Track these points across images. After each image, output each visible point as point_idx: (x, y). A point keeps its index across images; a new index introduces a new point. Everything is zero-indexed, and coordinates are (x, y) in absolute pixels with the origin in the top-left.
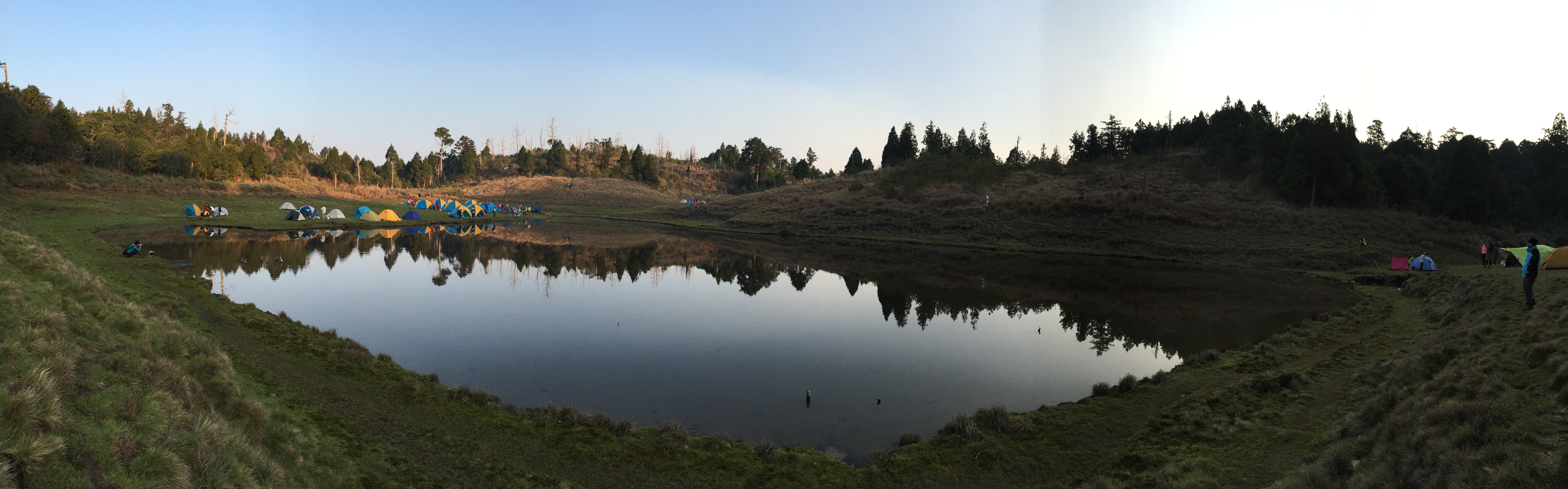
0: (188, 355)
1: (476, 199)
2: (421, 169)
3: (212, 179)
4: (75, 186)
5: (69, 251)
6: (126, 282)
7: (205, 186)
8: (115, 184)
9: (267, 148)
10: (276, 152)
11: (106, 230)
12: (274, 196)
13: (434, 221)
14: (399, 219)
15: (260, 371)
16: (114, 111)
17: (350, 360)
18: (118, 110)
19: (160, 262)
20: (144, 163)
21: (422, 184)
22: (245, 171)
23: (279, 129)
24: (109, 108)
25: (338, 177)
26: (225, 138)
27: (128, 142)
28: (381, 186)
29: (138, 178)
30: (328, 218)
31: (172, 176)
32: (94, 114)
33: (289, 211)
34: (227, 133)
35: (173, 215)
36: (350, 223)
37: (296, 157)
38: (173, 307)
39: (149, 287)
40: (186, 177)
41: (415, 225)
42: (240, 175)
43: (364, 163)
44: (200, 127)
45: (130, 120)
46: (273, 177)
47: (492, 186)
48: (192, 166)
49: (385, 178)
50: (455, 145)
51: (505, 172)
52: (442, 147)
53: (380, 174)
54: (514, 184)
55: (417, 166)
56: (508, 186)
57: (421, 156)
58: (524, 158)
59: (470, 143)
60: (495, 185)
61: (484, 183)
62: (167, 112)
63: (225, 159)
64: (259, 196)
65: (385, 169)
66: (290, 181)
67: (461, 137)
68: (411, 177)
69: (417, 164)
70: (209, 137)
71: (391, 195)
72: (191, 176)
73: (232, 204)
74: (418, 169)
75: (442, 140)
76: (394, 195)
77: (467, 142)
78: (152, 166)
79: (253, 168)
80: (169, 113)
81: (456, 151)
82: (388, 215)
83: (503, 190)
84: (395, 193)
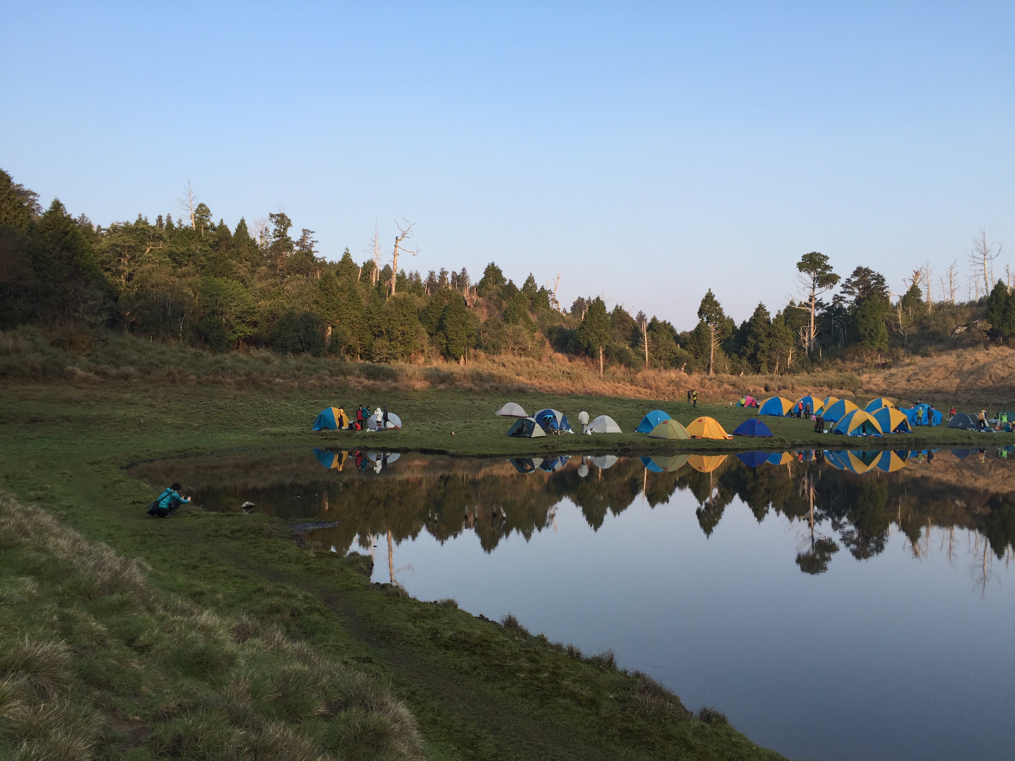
0: (326, 712)
1: (891, 395)
2: (769, 335)
3: (371, 358)
4: (83, 373)
5: (70, 507)
6: (195, 567)
7: (357, 372)
8: (172, 367)
9: (471, 299)
10: (488, 307)
11: (152, 461)
12: (486, 391)
13: (799, 441)
14: (728, 436)
15: (471, 736)
16: (170, 224)
17: (644, 716)
18: (180, 222)
19: (266, 524)
20: (231, 327)
21: (771, 365)
22: (432, 343)
23: (493, 264)
24: (160, 218)
25: (607, 355)
26: (394, 281)
27: (199, 285)
28: (689, 371)
29: (218, 357)
30: (589, 433)
31: (289, 353)
32: (128, 230)
33: (516, 420)
34: (398, 272)
35: (290, 429)
36: (631, 443)
37: (525, 317)
38: (293, 615)
39: (243, 577)
40: (316, 355)
41: (759, 449)
42: (423, 351)
43: (654, 326)
44: (346, 259)
45: (204, 243)
46: (484, 354)
47: (927, 368)
48: (330, 333)
49: (697, 355)
50: (843, 285)
51: (957, 339)
52: (814, 290)
53: (687, 348)
54: (981, 363)
55: (761, 330)
56: (965, 368)
57: (767, 311)
58: (1004, 306)
59: (874, 281)
60: (935, 365)
61: (909, 361)
62: (278, 228)
63: (395, 321)
64: (459, 391)
65: (698, 338)
66: (515, 362)
67: (856, 269)
68: (748, 352)
69: (761, 326)
70: (364, 279)
71: (709, 388)
72: (327, 352)
73: (409, 406)
74: (763, 337)
75: (814, 278)
76: (716, 388)
77: (869, 278)
78: (249, 333)
79: (447, 338)
80: (282, 230)
81: (844, 298)
82: (706, 426)
83: (953, 376)
84: (717, 383)
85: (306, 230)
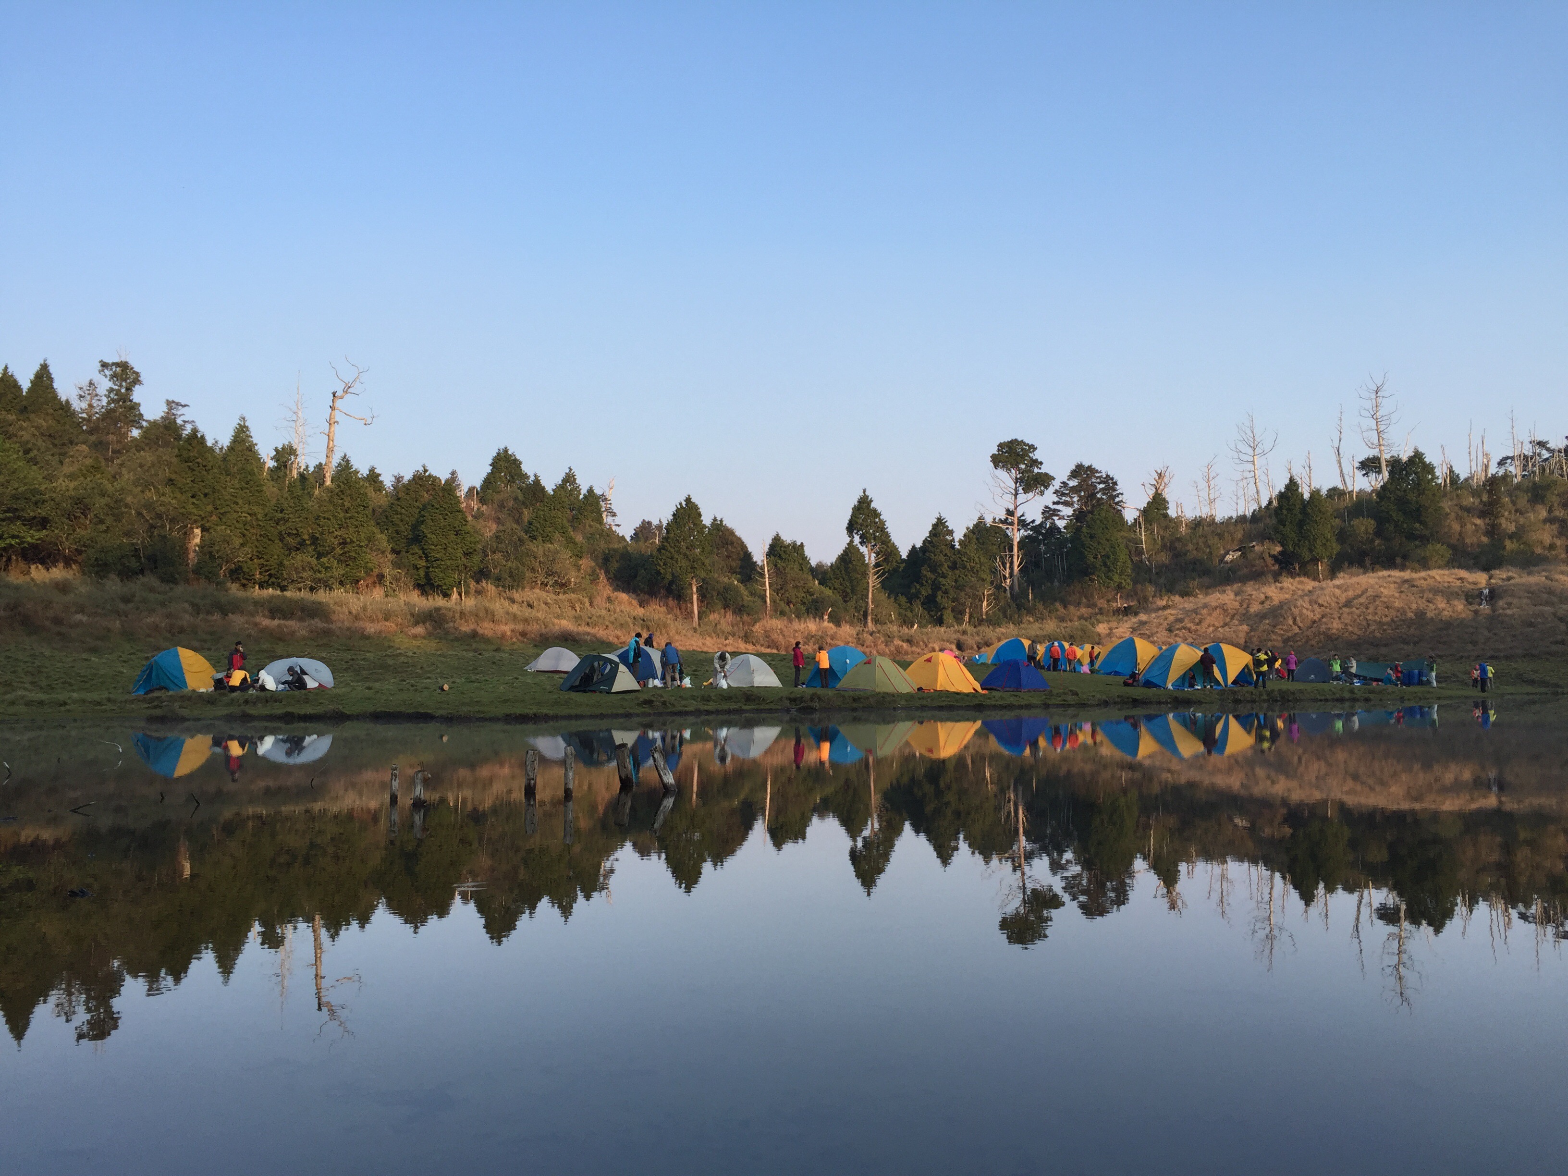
2: (954, 567)
3: (278, 585)
7: (251, 608)
9: (468, 506)
10: (498, 517)
21: (958, 615)
22: (396, 565)
23: (506, 450)
25: (702, 597)
28: (836, 620)
31: (113, 576)
37: (565, 533)
40: (167, 580)
42: (382, 578)
46: (494, 588)
47: (1195, 611)
48: (197, 540)
49: (845, 596)
50: (1056, 492)
51: (1229, 570)
52: (1016, 498)
53: (830, 585)
54: (1276, 602)
55: (942, 558)
56: (1252, 610)
57: (950, 528)
58: (1300, 517)
59: (1102, 486)
60: (1207, 607)
61: (1164, 603)
62: (116, 387)
63: (329, 519)
64: (451, 637)
65: (846, 569)
66: (549, 601)
67: (1074, 468)
68: (924, 593)
69: (941, 552)
70: (276, 477)
71: (871, 647)
72: (191, 576)
73: (353, 659)
74: (945, 569)
75: (1017, 479)
76: (883, 646)
77: (1094, 480)
78: (29, 539)
79: (427, 557)
80: (123, 390)
81: (1059, 511)
82: (941, 668)
83: (1236, 622)
84: (883, 639)
85: (173, 402)
